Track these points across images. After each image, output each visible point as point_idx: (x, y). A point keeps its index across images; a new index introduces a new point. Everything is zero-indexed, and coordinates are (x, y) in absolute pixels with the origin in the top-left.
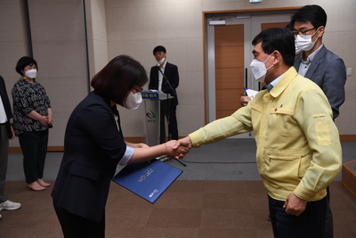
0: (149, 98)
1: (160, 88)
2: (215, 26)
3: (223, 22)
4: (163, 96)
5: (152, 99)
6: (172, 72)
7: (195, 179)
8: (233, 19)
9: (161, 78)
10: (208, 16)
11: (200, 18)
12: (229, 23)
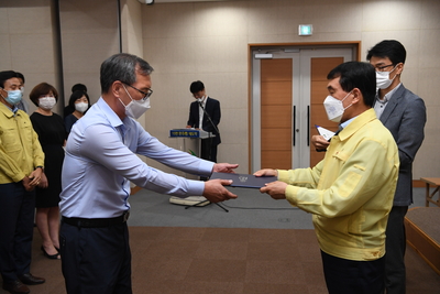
0: (189, 136)
1: (201, 125)
2: (262, 59)
3: (270, 56)
4: (204, 135)
5: (192, 137)
6: (214, 108)
7: (239, 226)
8: (281, 52)
9: (201, 113)
10: (254, 48)
11: (246, 51)
12: (276, 57)
